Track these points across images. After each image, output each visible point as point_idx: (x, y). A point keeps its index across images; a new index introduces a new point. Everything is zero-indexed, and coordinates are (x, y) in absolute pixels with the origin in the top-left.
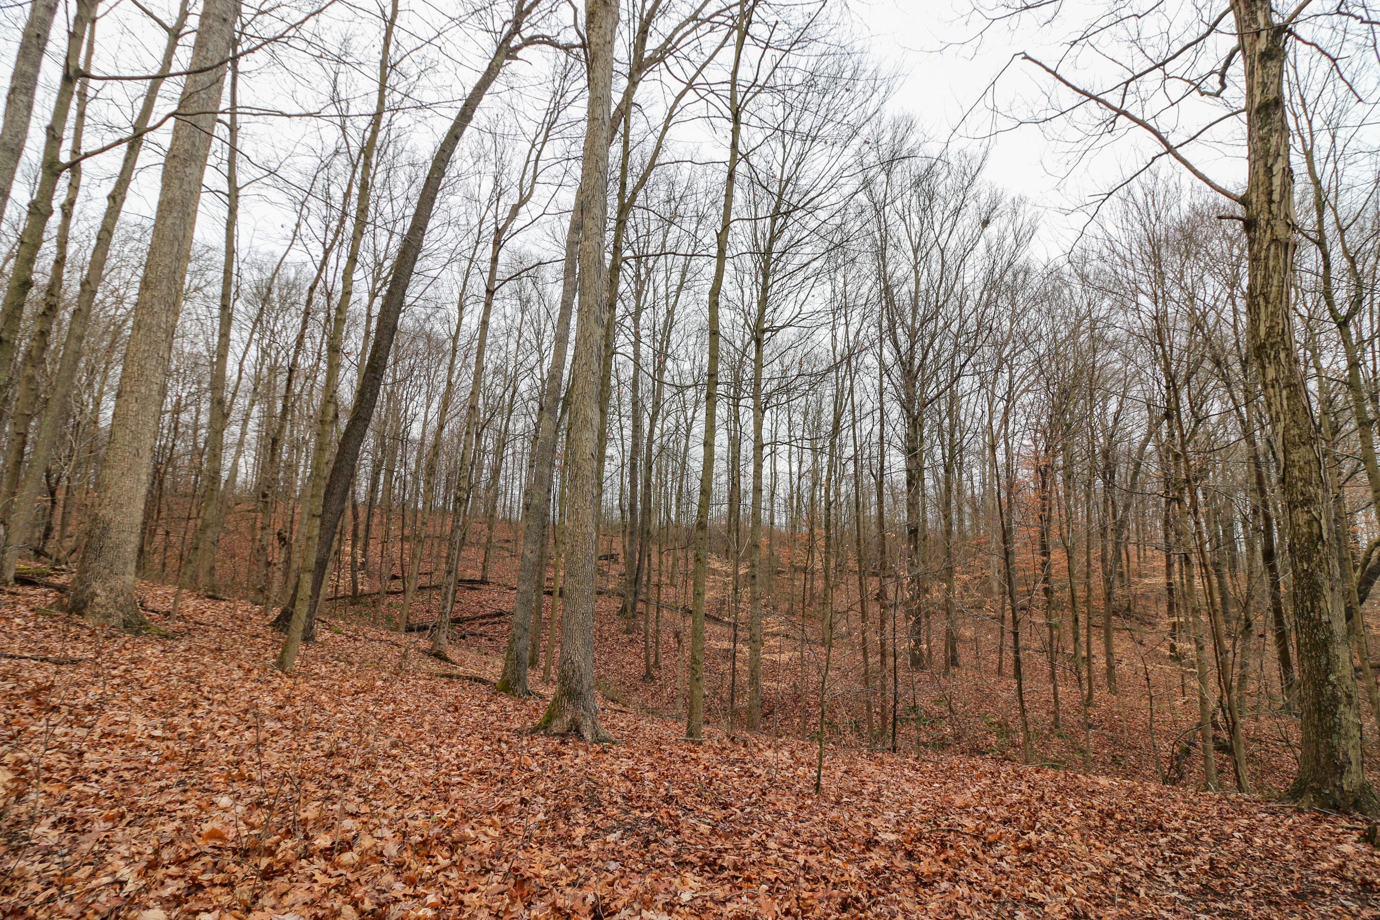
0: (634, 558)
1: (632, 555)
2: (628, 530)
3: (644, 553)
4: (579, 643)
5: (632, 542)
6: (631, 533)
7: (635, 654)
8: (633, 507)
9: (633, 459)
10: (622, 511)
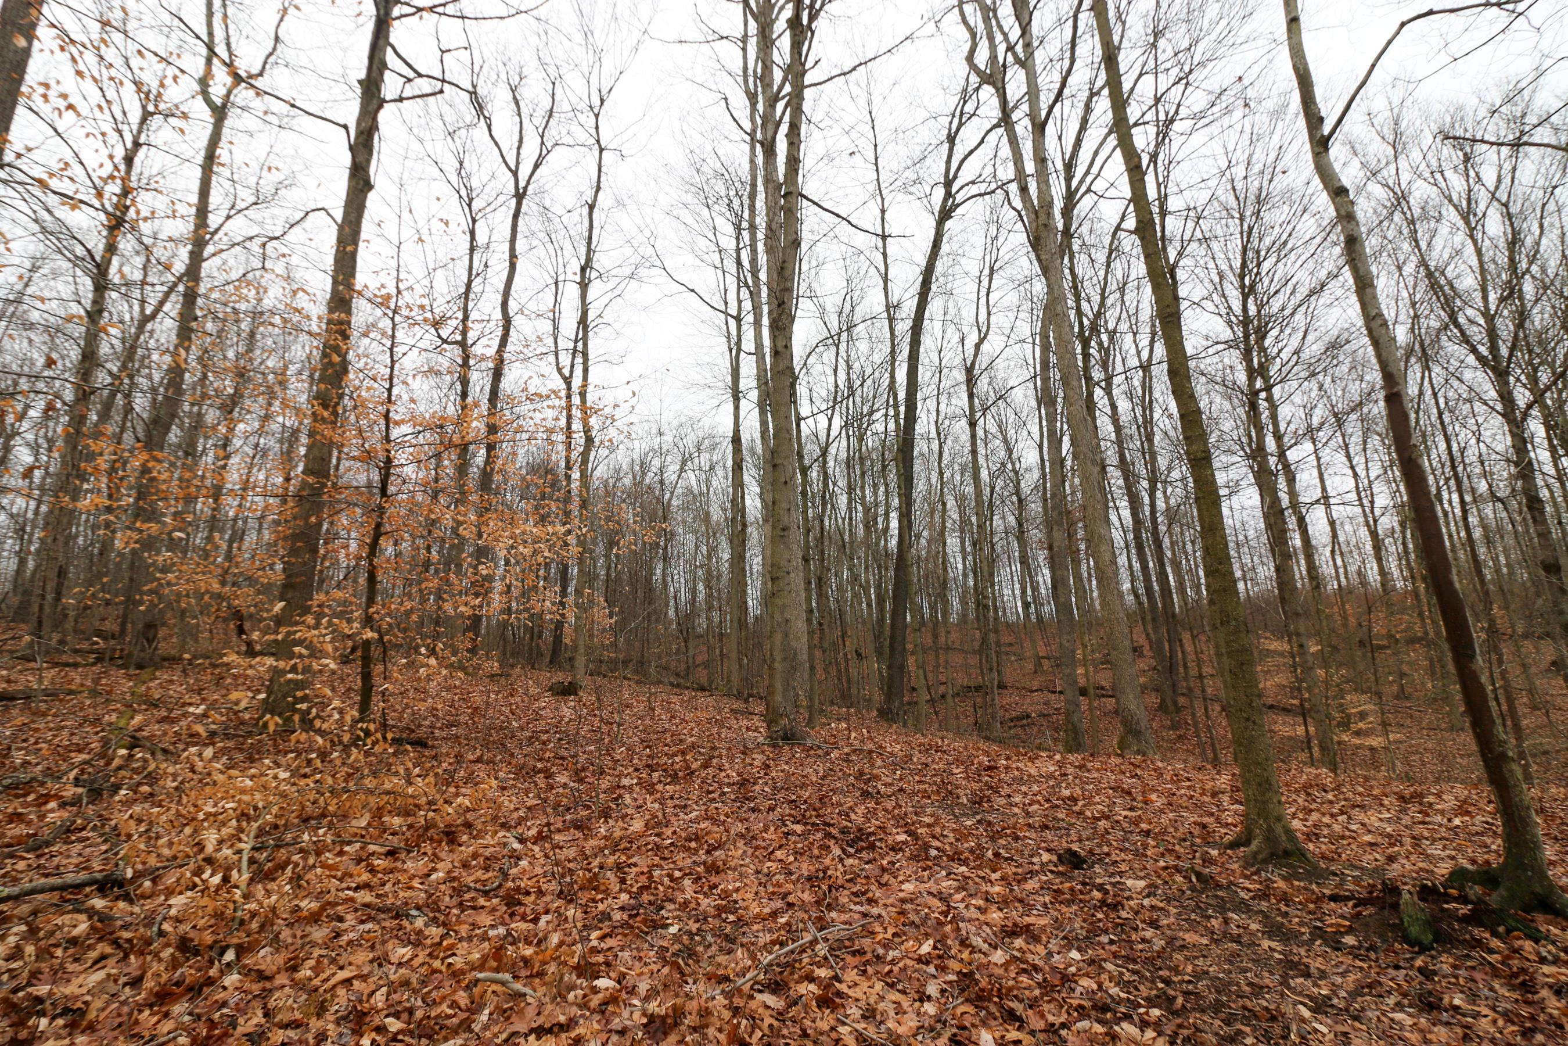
0: (1163, 648)
1: (1159, 643)
2: (1149, 617)
3: (1174, 639)
4: (1131, 696)
5: (1156, 629)
6: (1154, 619)
7: (1188, 750)
8: (1149, 589)
9: (1137, 537)
10: (1137, 596)
